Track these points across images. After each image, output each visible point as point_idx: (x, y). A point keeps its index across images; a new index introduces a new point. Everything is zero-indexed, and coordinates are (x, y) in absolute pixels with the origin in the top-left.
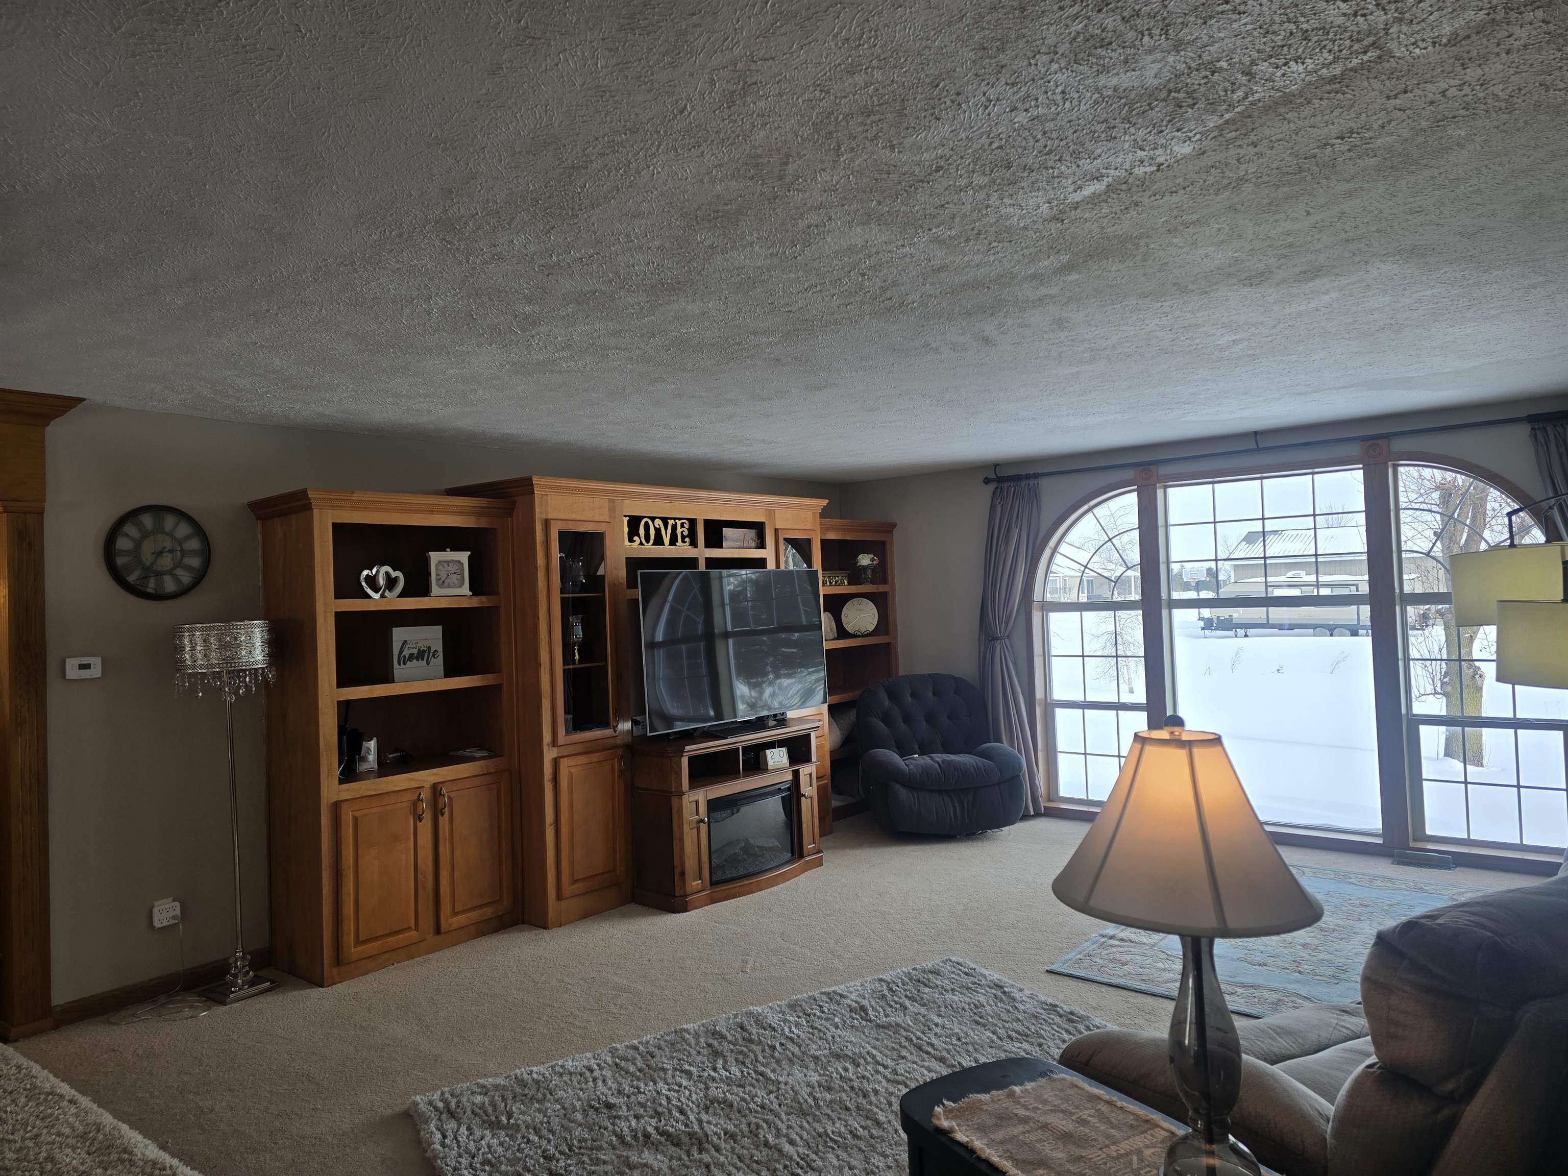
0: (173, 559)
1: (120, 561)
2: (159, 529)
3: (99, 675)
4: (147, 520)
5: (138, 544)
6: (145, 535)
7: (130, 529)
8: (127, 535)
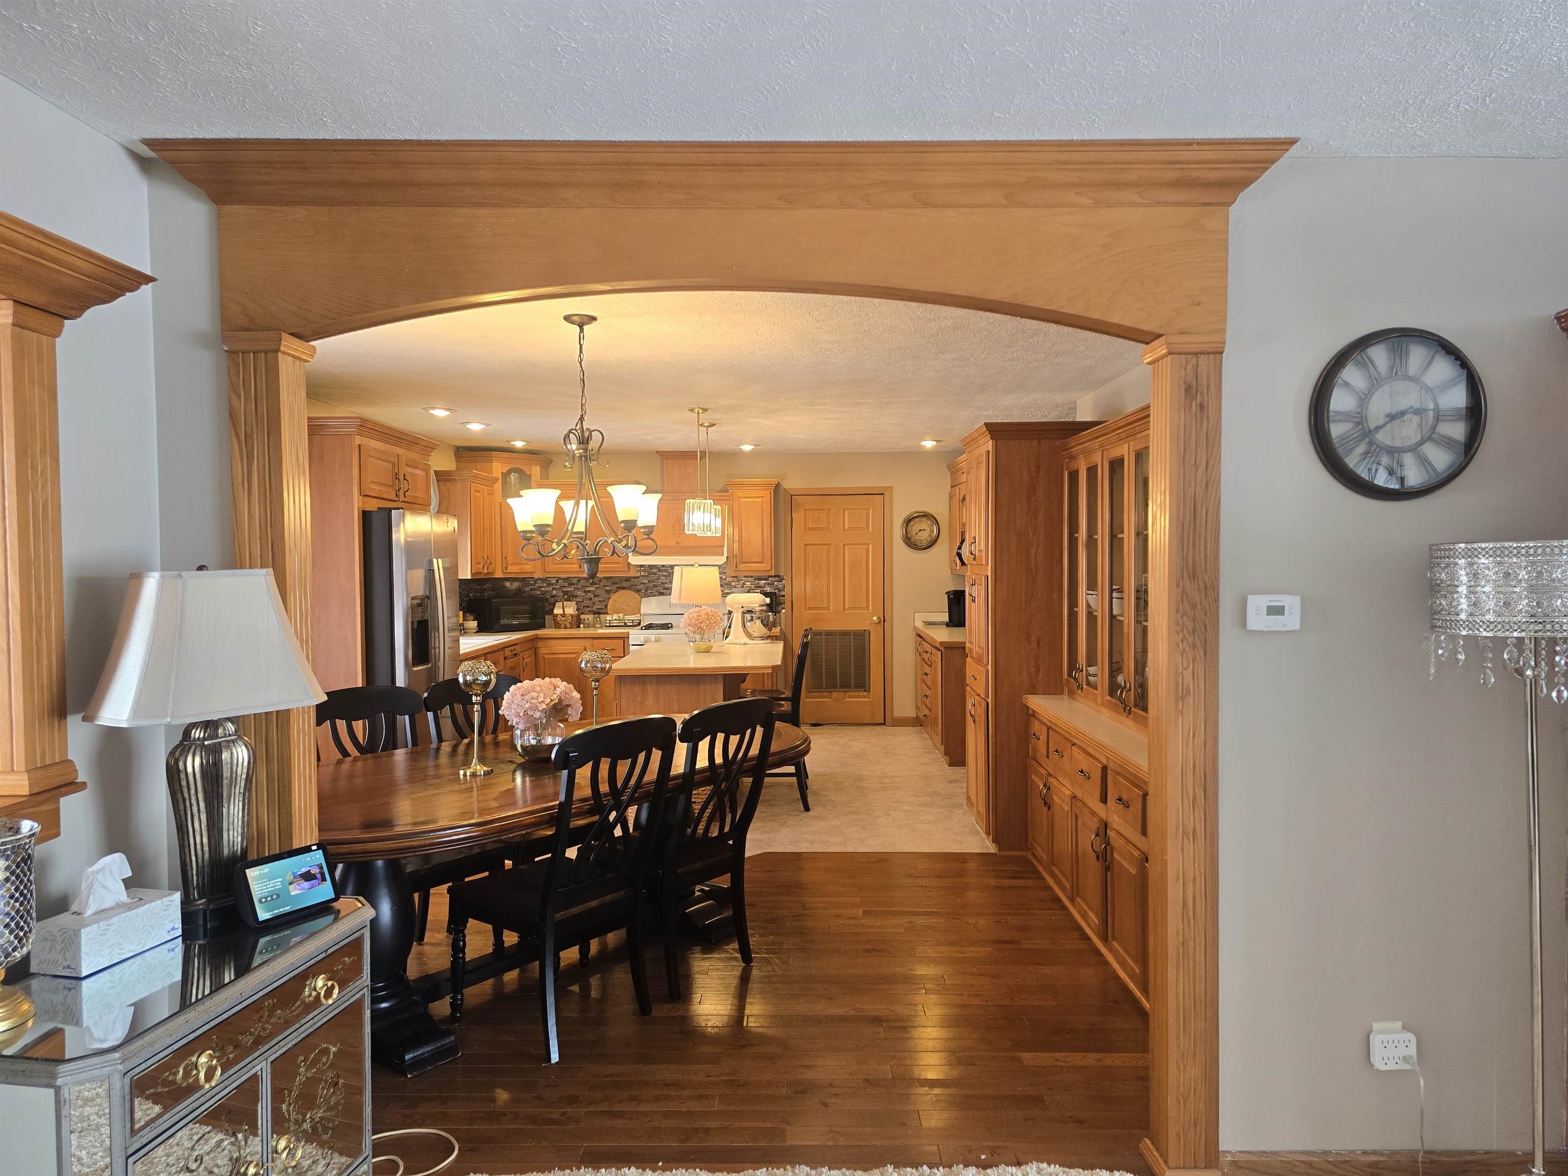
0: (1420, 425)
1: (1336, 430)
2: (1397, 371)
3: (1296, 626)
4: (1379, 354)
5: (1364, 400)
6: (1375, 383)
7: (1350, 374)
8: (1346, 384)
